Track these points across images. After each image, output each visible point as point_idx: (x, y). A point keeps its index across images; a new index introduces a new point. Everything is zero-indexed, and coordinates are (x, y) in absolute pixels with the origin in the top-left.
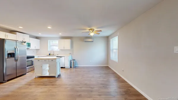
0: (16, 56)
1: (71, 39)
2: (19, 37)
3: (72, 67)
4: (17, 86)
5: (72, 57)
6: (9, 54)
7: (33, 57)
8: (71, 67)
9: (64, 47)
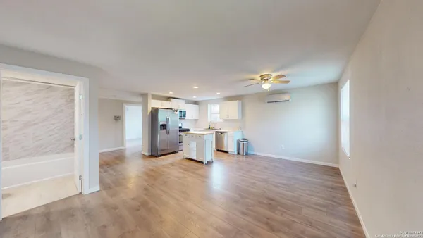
0: (168, 127)
1: (240, 100)
2: (173, 104)
3: (241, 152)
4: (164, 163)
5: (243, 134)
6: (161, 125)
7: (188, 130)
8: (238, 153)
9: (228, 116)
